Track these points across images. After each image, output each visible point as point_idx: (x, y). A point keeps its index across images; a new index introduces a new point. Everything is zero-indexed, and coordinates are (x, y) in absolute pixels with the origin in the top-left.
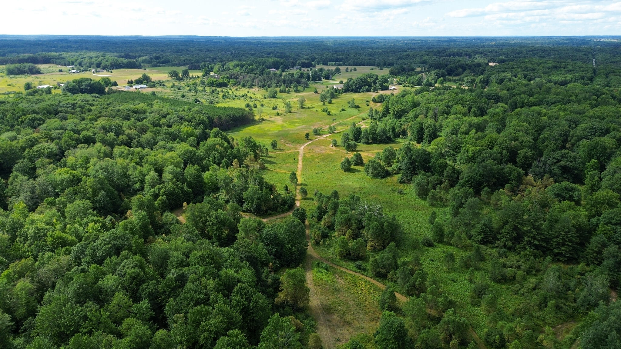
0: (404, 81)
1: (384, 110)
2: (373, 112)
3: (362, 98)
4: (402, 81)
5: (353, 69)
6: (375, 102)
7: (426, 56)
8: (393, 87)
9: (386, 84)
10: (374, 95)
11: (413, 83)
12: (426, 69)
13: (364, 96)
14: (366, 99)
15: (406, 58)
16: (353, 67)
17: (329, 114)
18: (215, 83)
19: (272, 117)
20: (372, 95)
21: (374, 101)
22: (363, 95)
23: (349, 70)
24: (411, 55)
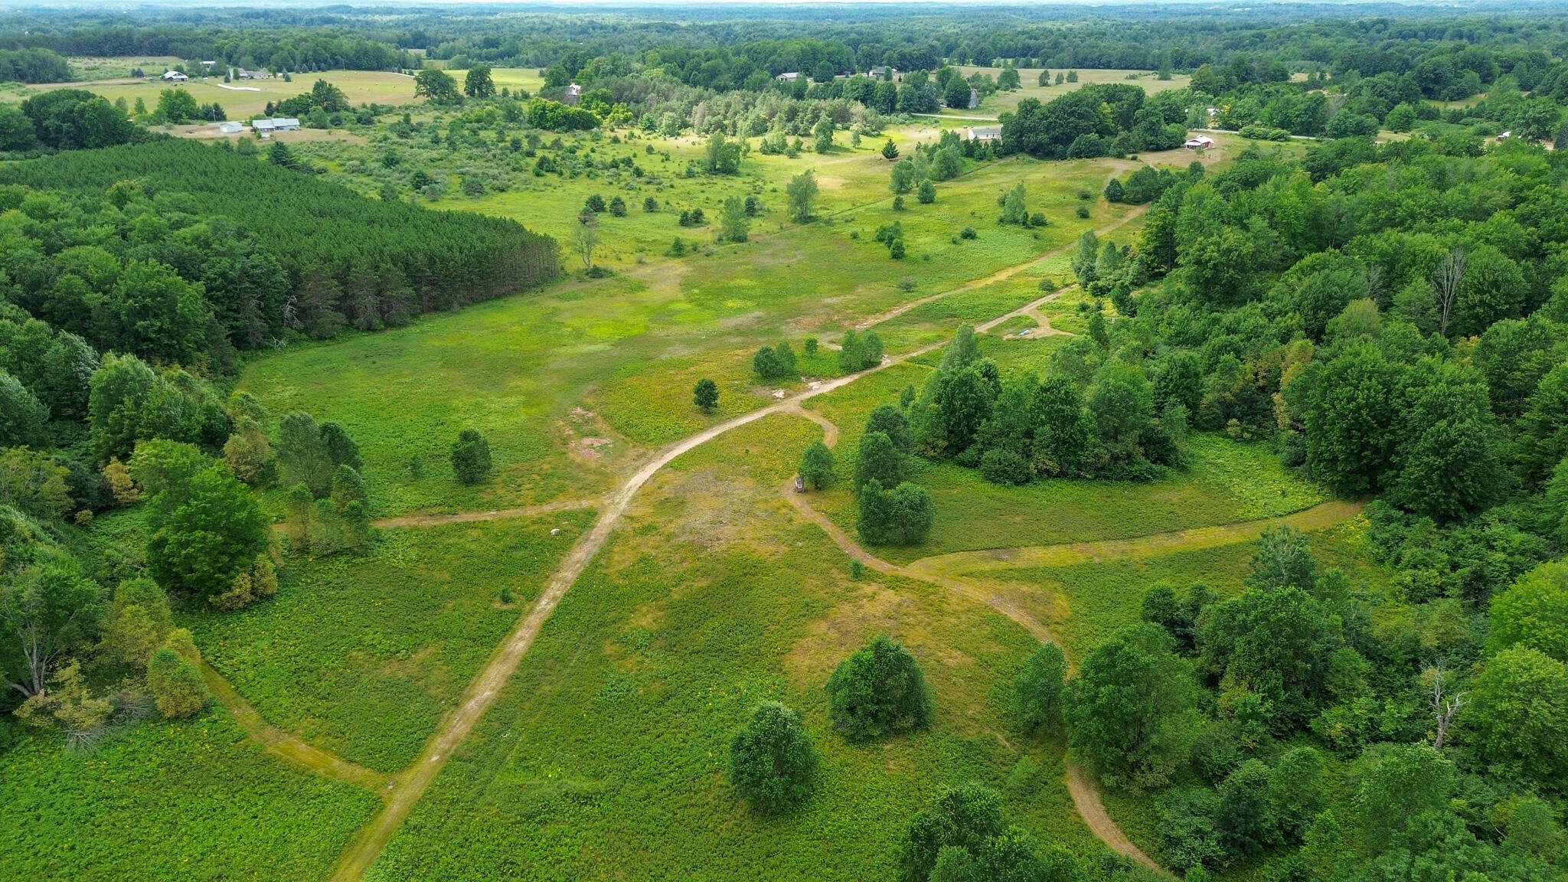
0: (1249, 117)
1: (1150, 247)
2: (1100, 252)
3: (1067, 183)
4: (1240, 117)
5: (1065, 76)
6: (1118, 201)
7: (1323, 38)
8: (1202, 139)
9: (1172, 128)
10: (1120, 170)
11: (1285, 124)
12: (1328, 77)
13: (1078, 173)
14: (1080, 185)
15: (1253, 44)
16: (1066, 72)
17: (898, 255)
18: (549, 115)
19: (646, 260)
20: (1110, 170)
21: (1116, 195)
22: (1074, 168)
23: (1052, 81)
24: (1270, 35)
